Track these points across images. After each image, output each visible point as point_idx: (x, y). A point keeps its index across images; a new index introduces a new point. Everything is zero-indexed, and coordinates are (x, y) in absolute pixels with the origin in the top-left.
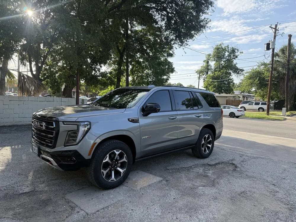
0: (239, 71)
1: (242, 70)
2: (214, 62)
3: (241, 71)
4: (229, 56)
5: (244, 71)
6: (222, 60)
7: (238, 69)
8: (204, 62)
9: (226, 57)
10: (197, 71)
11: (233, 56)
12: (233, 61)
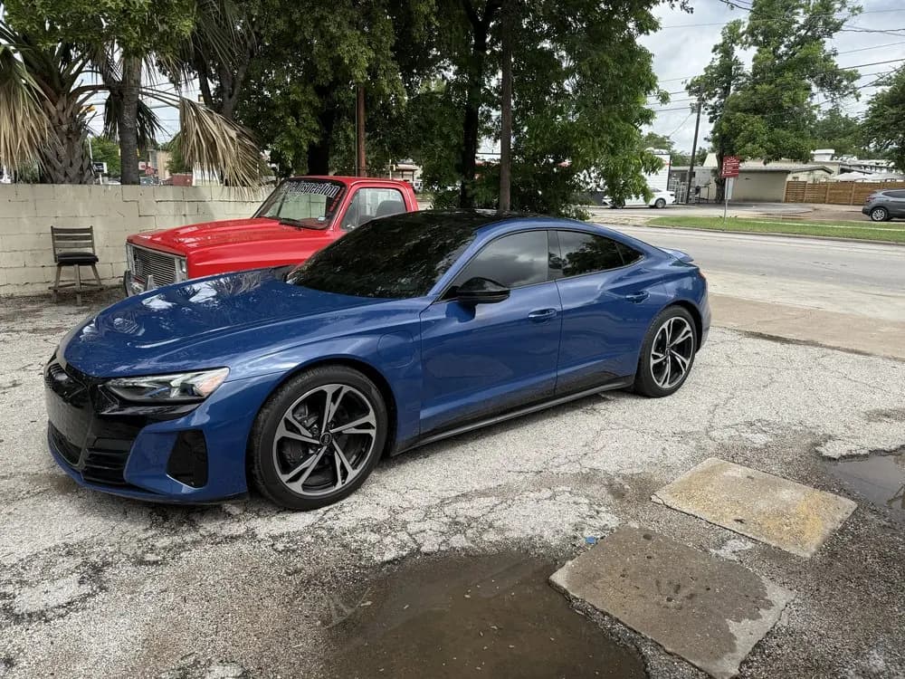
0: (840, 81)
1: (853, 76)
2: (753, 50)
3: (848, 79)
4: (809, 25)
5: (859, 77)
6: (783, 42)
7: (835, 72)
8: (714, 51)
9: (799, 29)
10: (689, 82)
11: (826, 23)
12: (824, 42)
